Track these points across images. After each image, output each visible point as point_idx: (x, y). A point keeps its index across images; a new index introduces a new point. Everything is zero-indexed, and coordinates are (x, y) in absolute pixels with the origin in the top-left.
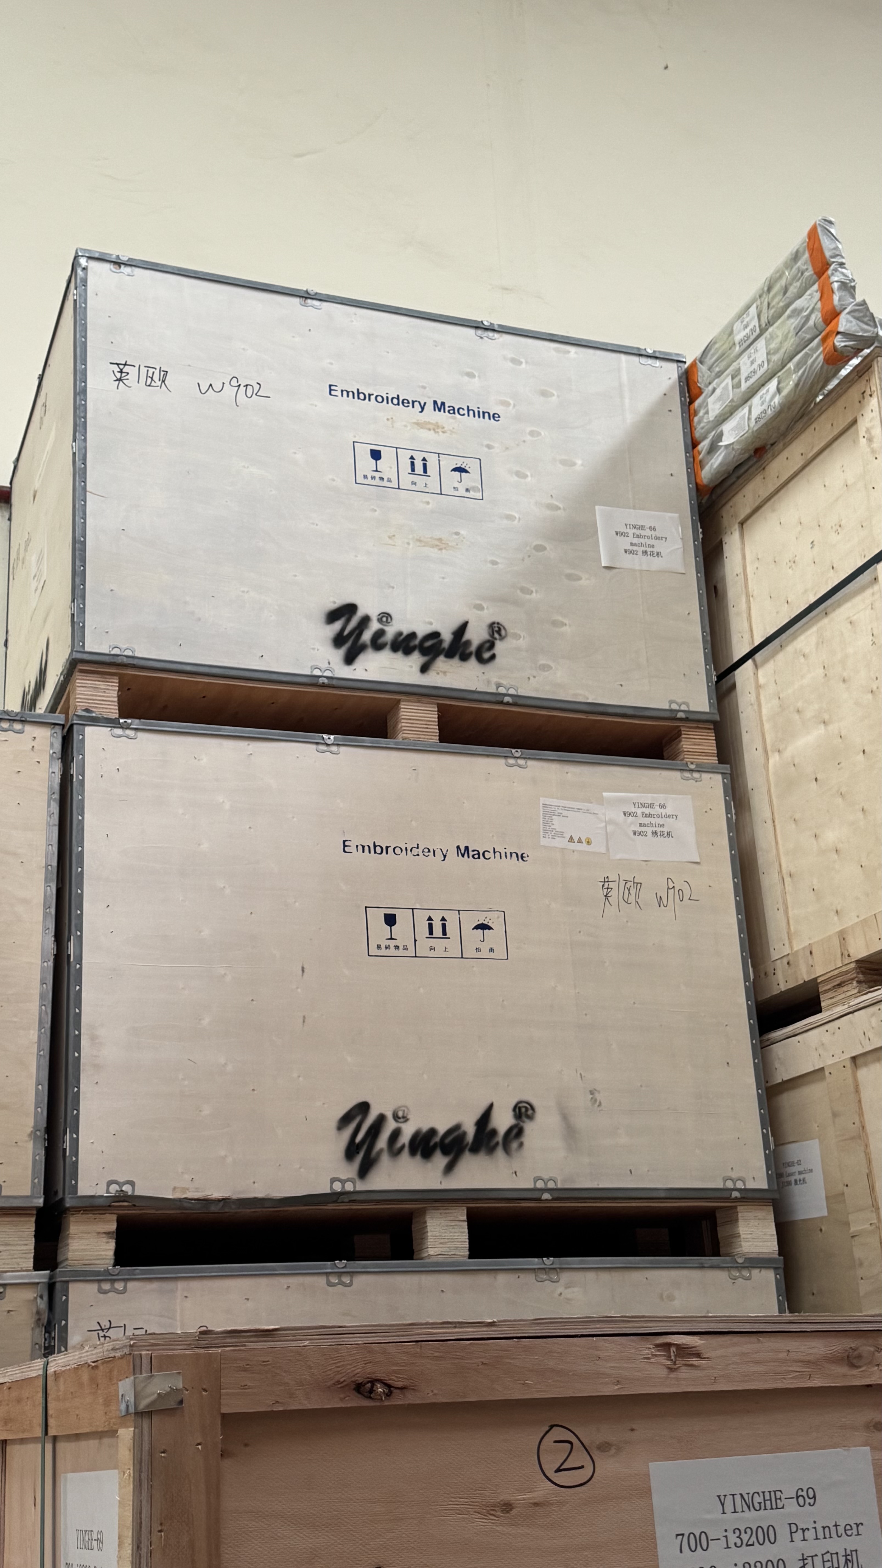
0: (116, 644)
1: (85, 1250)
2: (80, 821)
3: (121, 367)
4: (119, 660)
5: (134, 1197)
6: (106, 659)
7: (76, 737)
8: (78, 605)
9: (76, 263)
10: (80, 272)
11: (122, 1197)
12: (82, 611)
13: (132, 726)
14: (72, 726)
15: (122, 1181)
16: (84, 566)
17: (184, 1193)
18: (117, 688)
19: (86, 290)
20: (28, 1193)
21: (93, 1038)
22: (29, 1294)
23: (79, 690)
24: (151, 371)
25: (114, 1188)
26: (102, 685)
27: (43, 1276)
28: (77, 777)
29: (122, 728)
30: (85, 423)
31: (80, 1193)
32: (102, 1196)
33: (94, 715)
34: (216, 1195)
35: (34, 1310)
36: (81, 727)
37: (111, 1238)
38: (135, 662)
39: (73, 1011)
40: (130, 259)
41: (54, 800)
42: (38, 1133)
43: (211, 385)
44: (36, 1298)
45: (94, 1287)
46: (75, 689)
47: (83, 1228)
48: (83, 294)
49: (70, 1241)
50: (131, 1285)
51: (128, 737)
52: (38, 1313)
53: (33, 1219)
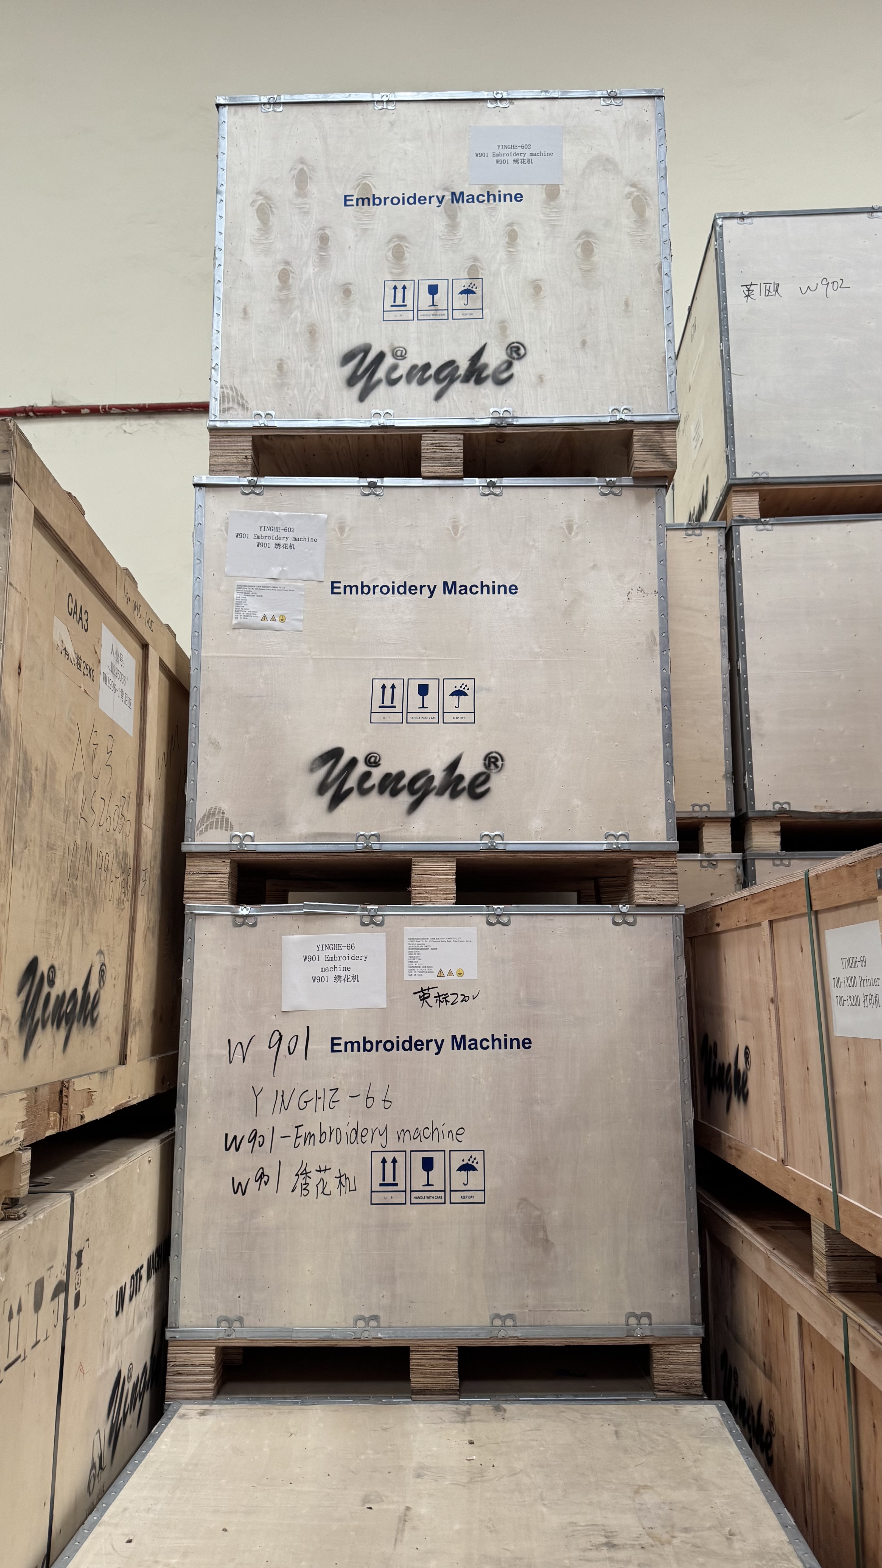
0: (756, 471)
1: (763, 842)
2: (740, 586)
3: (748, 287)
4: (759, 481)
5: (790, 811)
6: (750, 481)
7: (735, 534)
8: (731, 450)
9: (715, 223)
10: (718, 228)
11: (782, 811)
12: (733, 452)
13: (769, 523)
14: (731, 527)
15: (782, 802)
16: (733, 423)
17: (822, 809)
18: (758, 500)
19: (722, 240)
20: (725, 809)
21: (758, 718)
22: (732, 866)
23: (734, 504)
24: (768, 285)
25: (777, 806)
26: (748, 499)
27: (738, 856)
28: (737, 559)
29: (763, 524)
30: (727, 329)
31: (757, 809)
32: (771, 811)
33: (744, 518)
34: (843, 810)
35: (735, 875)
36: (737, 527)
37: (778, 835)
38: (769, 480)
39: (744, 703)
40: (750, 213)
41: (723, 575)
42: (728, 775)
43: (809, 287)
44: (736, 868)
45: (770, 863)
46: (731, 504)
47: (760, 829)
48: (721, 243)
49: (753, 837)
50: (792, 862)
51: (767, 530)
52: (738, 876)
53: (730, 824)
